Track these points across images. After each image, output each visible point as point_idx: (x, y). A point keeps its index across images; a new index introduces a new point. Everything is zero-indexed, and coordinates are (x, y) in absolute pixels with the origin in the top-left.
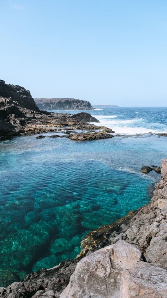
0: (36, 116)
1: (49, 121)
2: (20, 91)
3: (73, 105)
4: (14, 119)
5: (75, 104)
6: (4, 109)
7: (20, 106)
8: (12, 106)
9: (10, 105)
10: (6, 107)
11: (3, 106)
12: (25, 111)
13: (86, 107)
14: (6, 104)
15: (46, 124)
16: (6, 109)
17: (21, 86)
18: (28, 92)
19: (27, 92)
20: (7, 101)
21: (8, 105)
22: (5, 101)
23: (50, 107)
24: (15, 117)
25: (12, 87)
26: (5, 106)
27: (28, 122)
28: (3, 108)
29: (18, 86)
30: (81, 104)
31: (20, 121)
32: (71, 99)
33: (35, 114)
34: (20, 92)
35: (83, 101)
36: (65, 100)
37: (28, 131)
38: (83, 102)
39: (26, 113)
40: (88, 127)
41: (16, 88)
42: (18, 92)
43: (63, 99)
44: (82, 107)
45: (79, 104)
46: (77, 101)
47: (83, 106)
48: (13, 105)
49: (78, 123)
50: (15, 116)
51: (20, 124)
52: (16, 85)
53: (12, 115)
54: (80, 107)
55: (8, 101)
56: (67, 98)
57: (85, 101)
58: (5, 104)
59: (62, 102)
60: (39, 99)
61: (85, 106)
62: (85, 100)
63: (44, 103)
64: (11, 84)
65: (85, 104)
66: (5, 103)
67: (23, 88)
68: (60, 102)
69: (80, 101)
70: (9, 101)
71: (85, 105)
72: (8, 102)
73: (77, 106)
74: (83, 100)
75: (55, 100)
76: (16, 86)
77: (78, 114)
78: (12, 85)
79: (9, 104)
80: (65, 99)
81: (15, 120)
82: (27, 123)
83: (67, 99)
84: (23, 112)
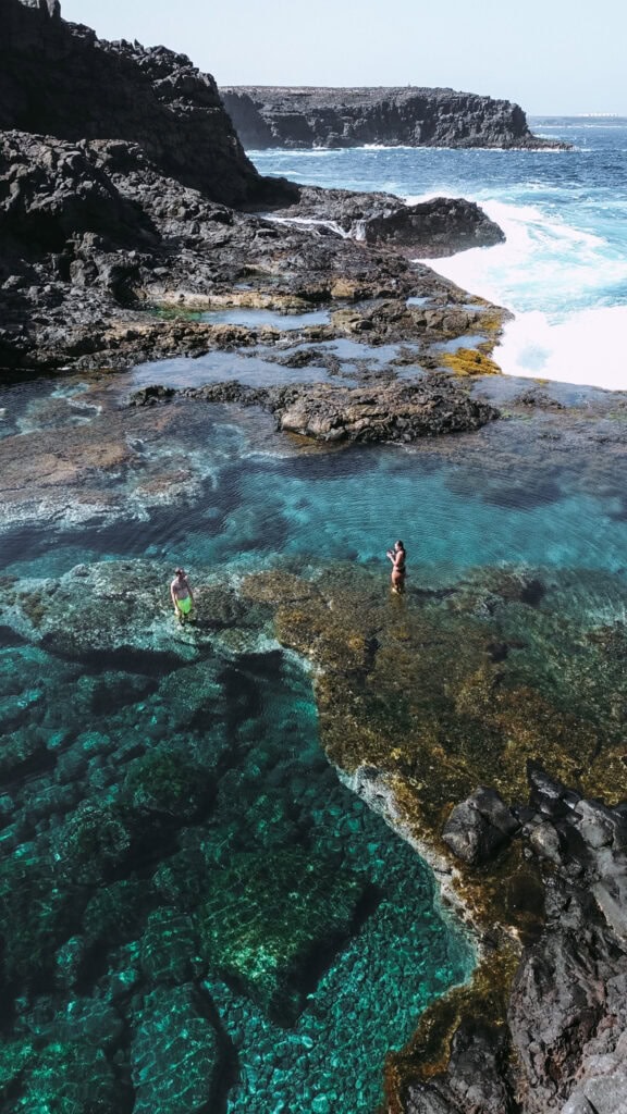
0: (204, 233)
1: (255, 267)
2: (169, 77)
3: (444, 121)
4: (91, 257)
5: (452, 119)
6: (48, 204)
7: (150, 167)
8: (83, 189)
9: (75, 185)
10: (56, 194)
11: (43, 190)
12: (159, 204)
13: (500, 132)
14: (58, 181)
15: (227, 291)
16: (54, 207)
17: (178, 51)
18: (207, 83)
19: (202, 83)
20: (60, 163)
21: (66, 186)
22: (54, 166)
23: (341, 131)
24: (99, 247)
25: (135, 57)
26: (51, 190)
27: (154, 275)
28: (43, 198)
29: (163, 50)
30: (481, 118)
31: (115, 271)
32: (438, 90)
33: (202, 219)
34: (169, 82)
35: (493, 102)
36: (410, 94)
37: (122, 339)
38: (491, 105)
39: (162, 215)
40: (417, 318)
41: (152, 61)
42: (160, 81)
43: (400, 88)
44: (481, 135)
45: (469, 116)
46: (465, 99)
47: (489, 128)
48: (88, 184)
49: (379, 289)
50: (94, 239)
51: (109, 286)
52: (152, 46)
53: (81, 238)
54: (473, 134)
55: (65, 166)
56: (420, 85)
57: (500, 102)
58: (54, 181)
59: (395, 108)
60: (293, 91)
61: (500, 127)
62: (503, 98)
63: (316, 111)
64: (130, 41)
65: (499, 115)
66: (53, 175)
67: (183, 60)
68: (386, 105)
69: (478, 104)
70: (69, 160)
71: (498, 124)
72: (66, 171)
73: (463, 126)
74: (492, 98)
75: (365, 93)
76: (153, 50)
77: (419, 205)
78: (137, 43)
79: (69, 181)
80: (409, 88)
81: (95, 260)
82: (147, 278)
83: (421, 90)
84: (150, 206)
